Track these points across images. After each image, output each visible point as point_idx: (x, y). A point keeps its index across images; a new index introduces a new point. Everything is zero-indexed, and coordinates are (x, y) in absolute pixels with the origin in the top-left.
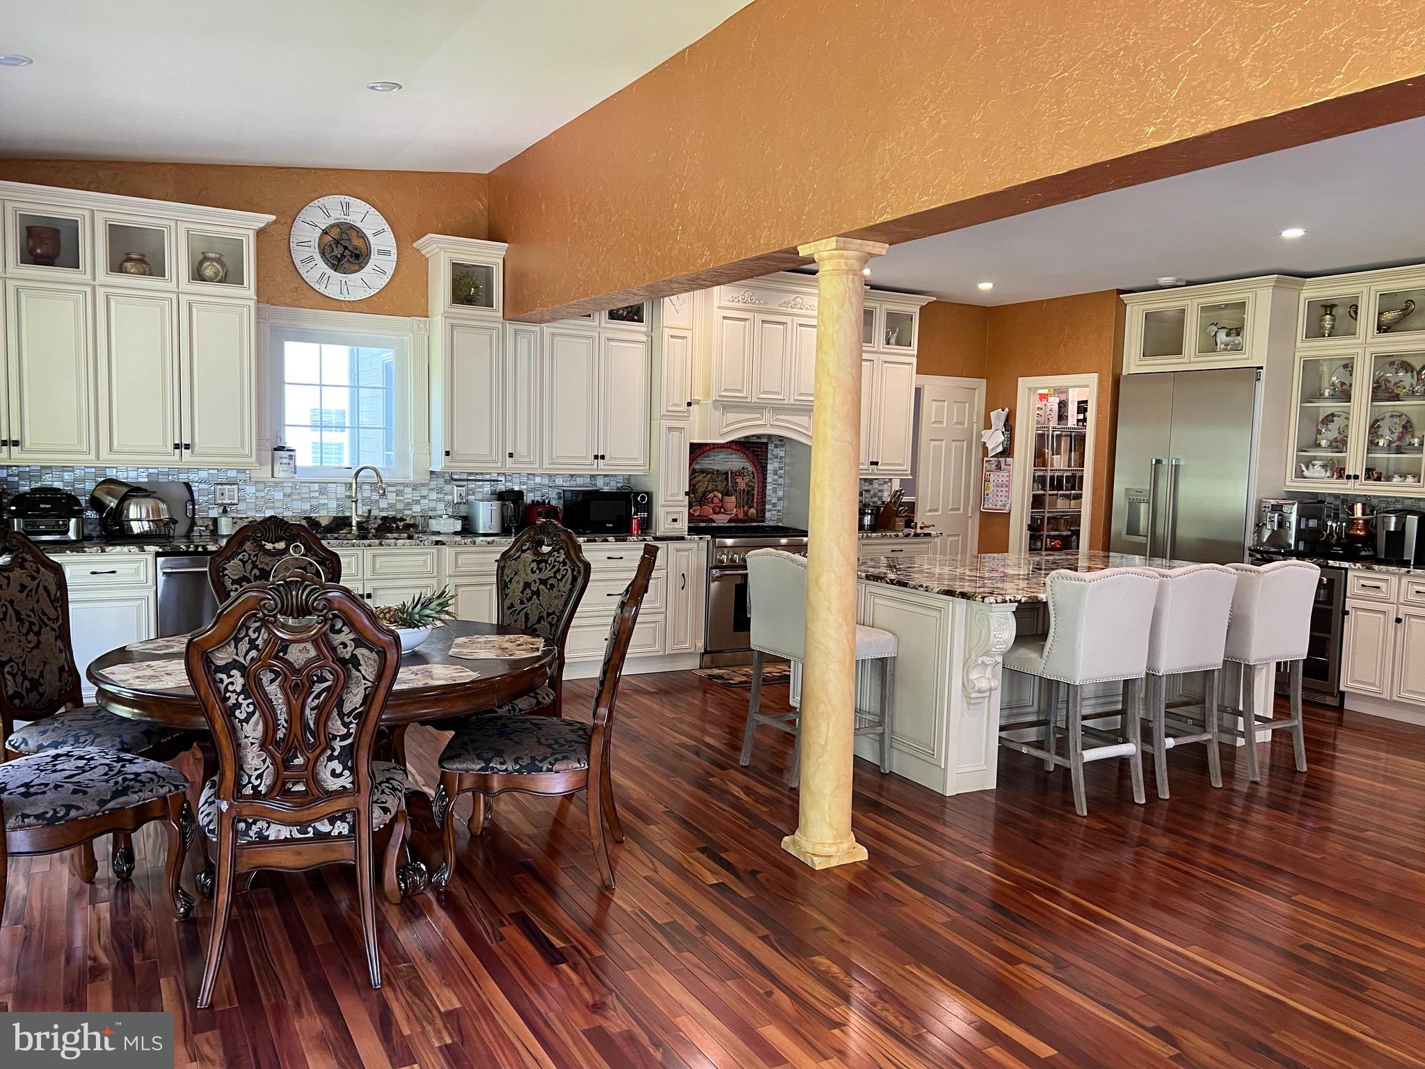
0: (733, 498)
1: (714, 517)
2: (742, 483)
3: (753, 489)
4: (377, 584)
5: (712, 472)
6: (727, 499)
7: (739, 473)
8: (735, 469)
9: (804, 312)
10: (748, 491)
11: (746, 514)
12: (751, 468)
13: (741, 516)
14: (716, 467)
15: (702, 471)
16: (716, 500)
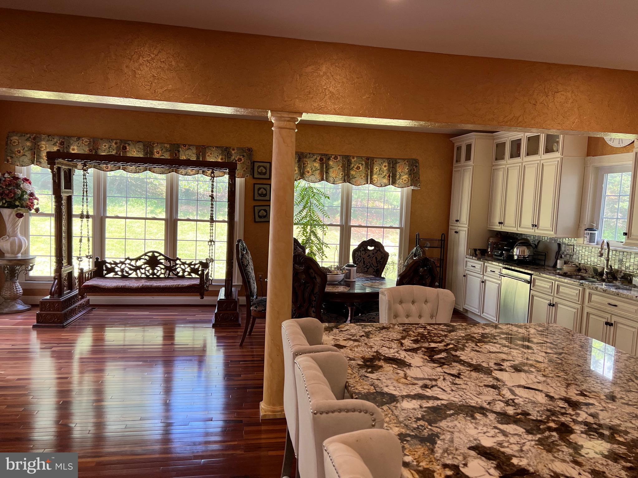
4: (559, 300)
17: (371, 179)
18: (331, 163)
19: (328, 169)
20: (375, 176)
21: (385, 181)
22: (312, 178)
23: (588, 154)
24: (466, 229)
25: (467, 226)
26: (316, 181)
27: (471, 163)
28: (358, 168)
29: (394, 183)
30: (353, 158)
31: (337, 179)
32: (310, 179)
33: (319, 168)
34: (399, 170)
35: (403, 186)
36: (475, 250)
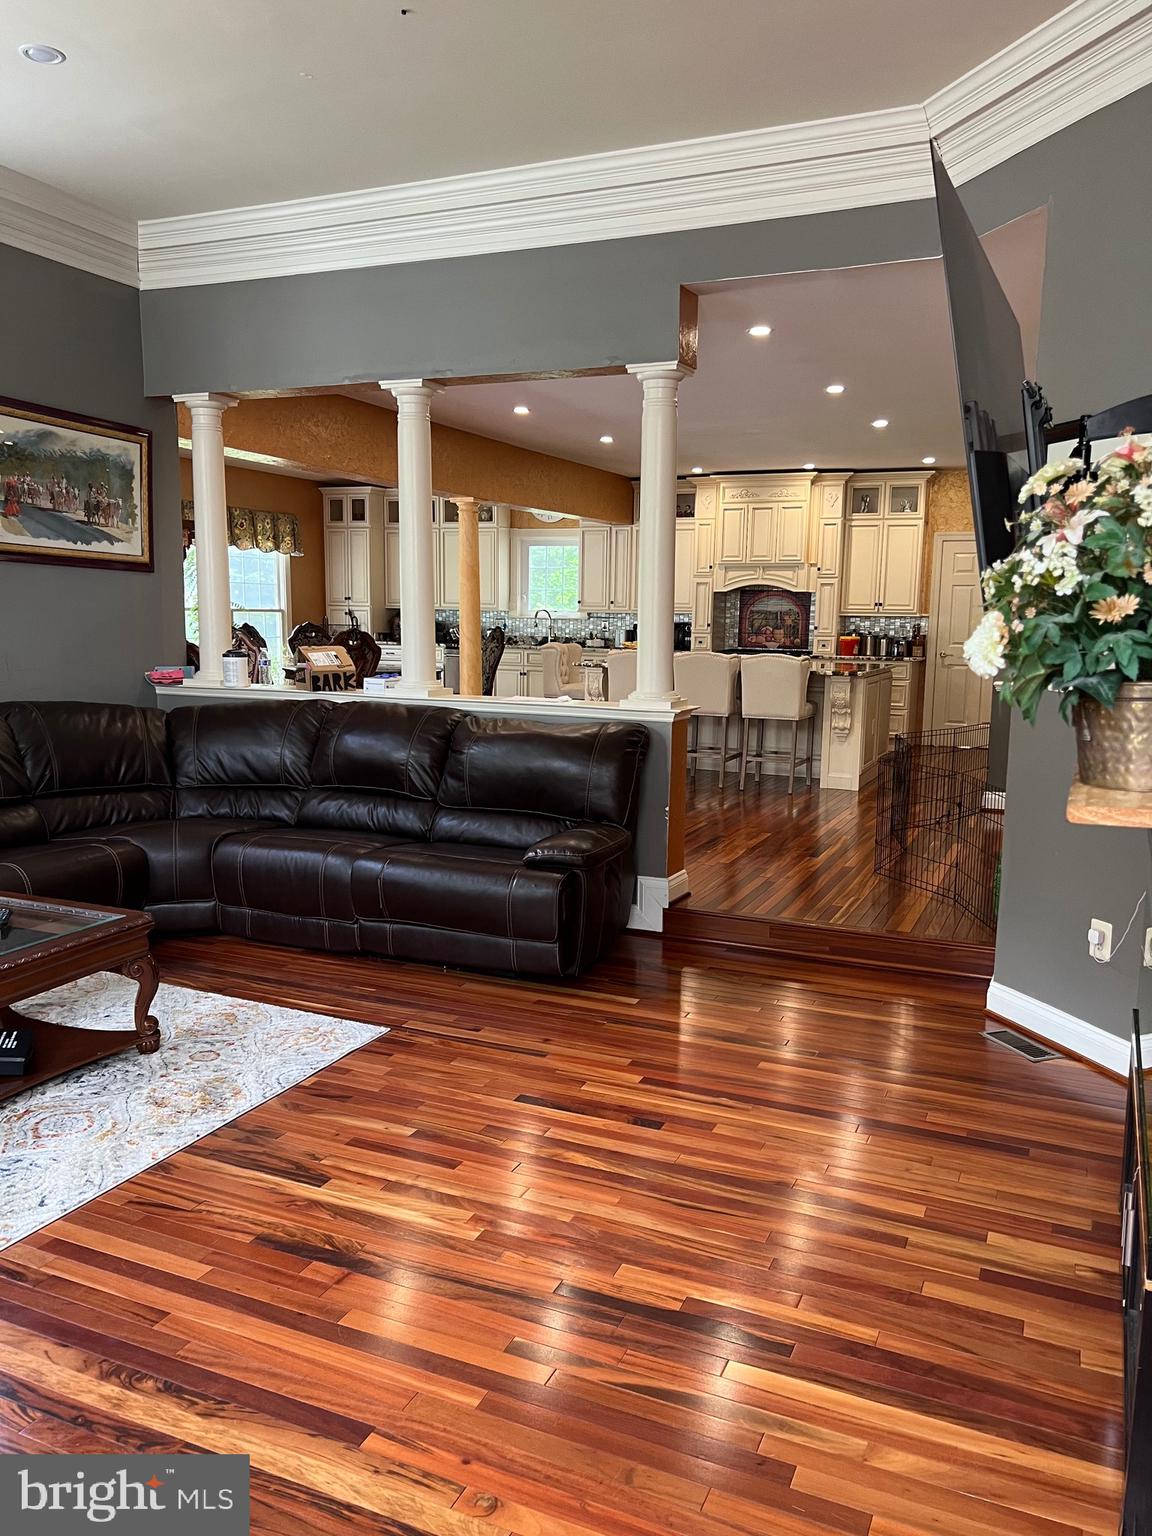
0: (782, 631)
1: (767, 644)
2: (789, 622)
3: (798, 624)
4: (530, 668)
5: (766, 612)
6: (777, 631)
7: (788, 613)
8: (784, 610)
9: (789, 498)
10: (794, 627)
11: (792, 642)
12: (796, 609)
13: (788, 644)
14: (769, 609)
15: (758, 612)
16: (768, 632)
17: (257, 541)
20: (260, 537)
21: (270, 544)
23: (511, 527)
24: (368, 609)
25: (369, 604)
27: (366, 523)
28: (242, 525)
29: (277, 548)
34: (281, 529)
35: (287, 551)
36: (379, 634)
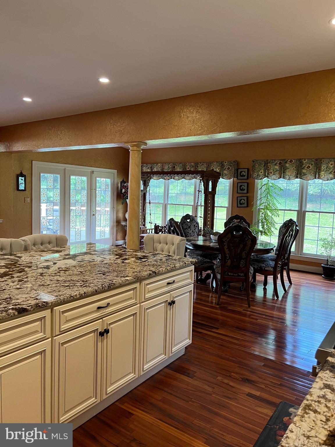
17: (319, 175)
18: (287, 165)
19: (285, 170)
20: (322, 173)
21: (331, 176)
22: (274, 177)
26: (276, 178)
28: (309, 167)
30: (305, 160)
31: (291, 176)
32: (272, 177)
33: (278, 169)
